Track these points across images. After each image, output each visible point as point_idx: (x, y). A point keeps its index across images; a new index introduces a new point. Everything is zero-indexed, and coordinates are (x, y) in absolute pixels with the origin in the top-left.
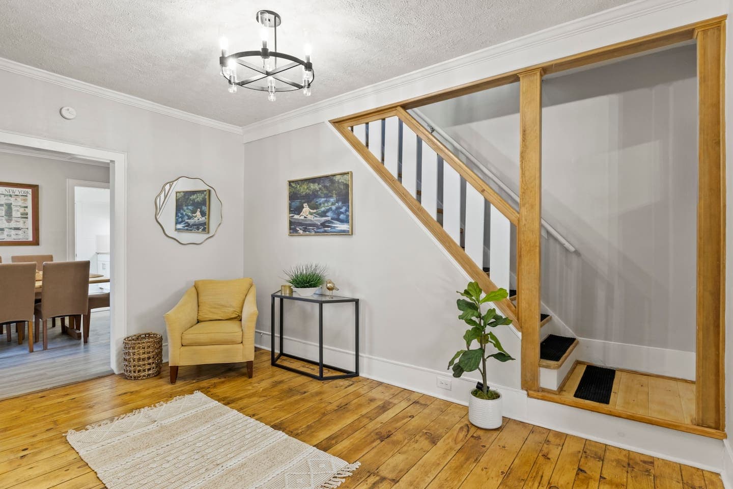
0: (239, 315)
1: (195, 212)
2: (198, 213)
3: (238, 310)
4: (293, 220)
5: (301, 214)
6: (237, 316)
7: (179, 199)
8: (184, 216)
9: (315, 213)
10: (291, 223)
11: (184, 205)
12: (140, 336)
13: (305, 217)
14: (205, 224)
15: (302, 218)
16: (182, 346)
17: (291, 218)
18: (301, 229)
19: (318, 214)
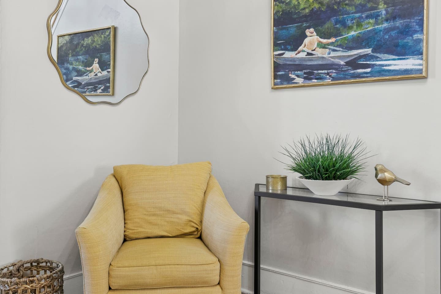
0: (197, 229)
1: (90, 65)
2: (96, 66)
3: (196, 219)
4: (281, 62)
5: (300, 48)
6: (194, 229)
7: (62, 47)
8: (71, 72)
9: (332, 44)
10: (277, 67)
11: (70, 55)
12: (23, 265)
13: (309, 54)
14: (108, 80)
15: (302, 55)
16: (110, 289)
17: (277, 58)
18: (298, 76)
19: (338, 46)
